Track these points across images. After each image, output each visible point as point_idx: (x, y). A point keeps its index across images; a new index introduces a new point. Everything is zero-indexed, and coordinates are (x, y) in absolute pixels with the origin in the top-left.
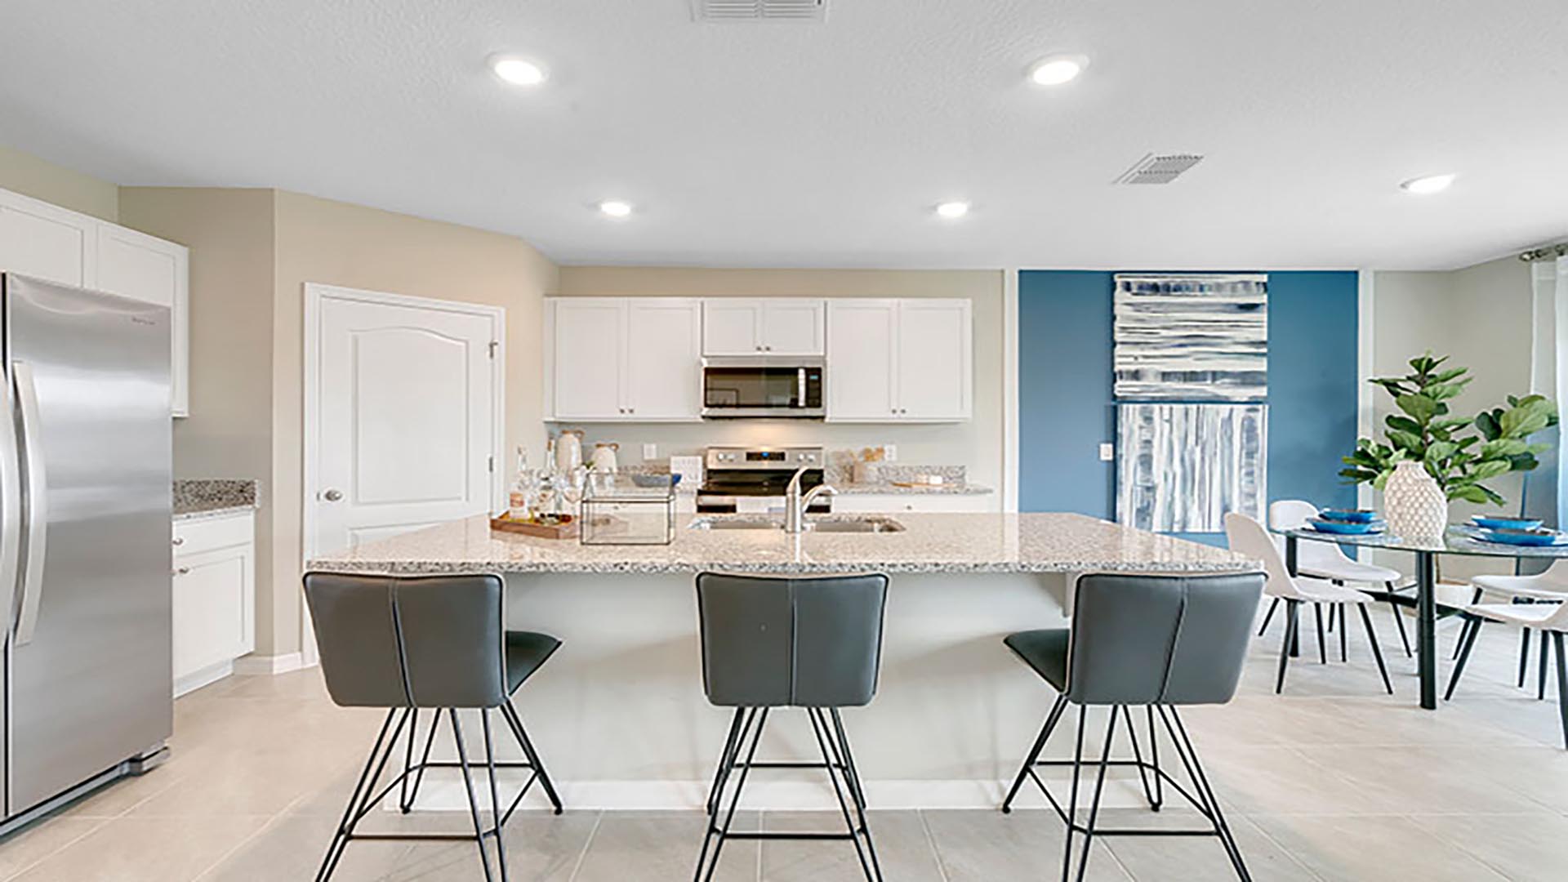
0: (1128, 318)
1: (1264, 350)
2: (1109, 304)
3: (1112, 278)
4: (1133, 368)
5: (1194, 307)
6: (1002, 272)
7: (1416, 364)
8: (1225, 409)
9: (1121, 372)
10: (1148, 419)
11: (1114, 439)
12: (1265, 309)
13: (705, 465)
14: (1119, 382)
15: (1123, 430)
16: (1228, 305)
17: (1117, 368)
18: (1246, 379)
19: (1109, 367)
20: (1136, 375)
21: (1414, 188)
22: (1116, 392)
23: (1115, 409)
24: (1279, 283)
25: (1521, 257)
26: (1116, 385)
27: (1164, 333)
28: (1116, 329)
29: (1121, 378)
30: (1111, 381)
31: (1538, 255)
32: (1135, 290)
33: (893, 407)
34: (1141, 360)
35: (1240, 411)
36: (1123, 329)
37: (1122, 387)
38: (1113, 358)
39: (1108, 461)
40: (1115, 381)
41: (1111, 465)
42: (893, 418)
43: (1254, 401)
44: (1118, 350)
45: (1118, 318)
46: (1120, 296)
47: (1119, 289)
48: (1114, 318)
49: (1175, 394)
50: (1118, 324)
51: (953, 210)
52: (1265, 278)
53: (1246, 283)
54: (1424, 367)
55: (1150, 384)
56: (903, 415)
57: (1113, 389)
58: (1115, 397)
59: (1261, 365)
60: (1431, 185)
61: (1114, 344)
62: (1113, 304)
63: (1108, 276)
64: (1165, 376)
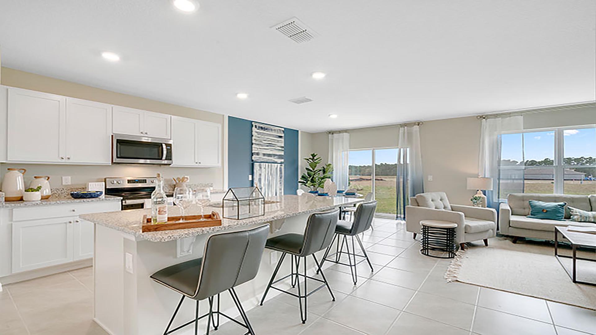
0: (256, 136)
1: (283, 149)
2: (251, 131)
3: (251, 123)
4: (257, 152)
5: (270, 135)
6: (223, 115)
7: (312, 155)
8: (276, 164)
9: (254, 153)
10: (261, 168)
11: (252, 174)
12: (283, 138)
13: (106, 187)
14: (254, 156)
15: (255, 171)
16: (277, 136)
17: (253, 152)
18: (280, 157)
19: (251, 151)
20: (258, 154)
21: (331, 116)
22: (253, 159)
23: (253, 165)
24: (286, 131)
25: (327, 133)
26: (253, 157)
27: (264, 142)
28: (253, 139)
29: (255, 155)
30: (251, 155)
31: (330, 133)
32: (257, 128)
33: (196, 162)
34: (259, 149)
35: (279, 165)
36: (255, 139)
37: (255, 157)
38: (252, 148)
39: (250, 181)
40: (252, 155)
41: (251, 182)
42: (196, 166)
43: (281, 163)
44: (254, 146)
45: (254, 136)
46: (254, 129)
47: (254, 127)
48: (252, 136)
49: (266, 160)
50: (253, 138)
51: (242, 96)
52: (283, 129)
53: (280, 130)
54: (313, 156)
55: (261, 157)
56: (200, 164)
57: (252, 158)
58: (252, 161)
59: (282, 153)
60: (334, 116)
61: (252, 144)
62: (252, 131)
63: (250, 122)
64: (264, 155)
